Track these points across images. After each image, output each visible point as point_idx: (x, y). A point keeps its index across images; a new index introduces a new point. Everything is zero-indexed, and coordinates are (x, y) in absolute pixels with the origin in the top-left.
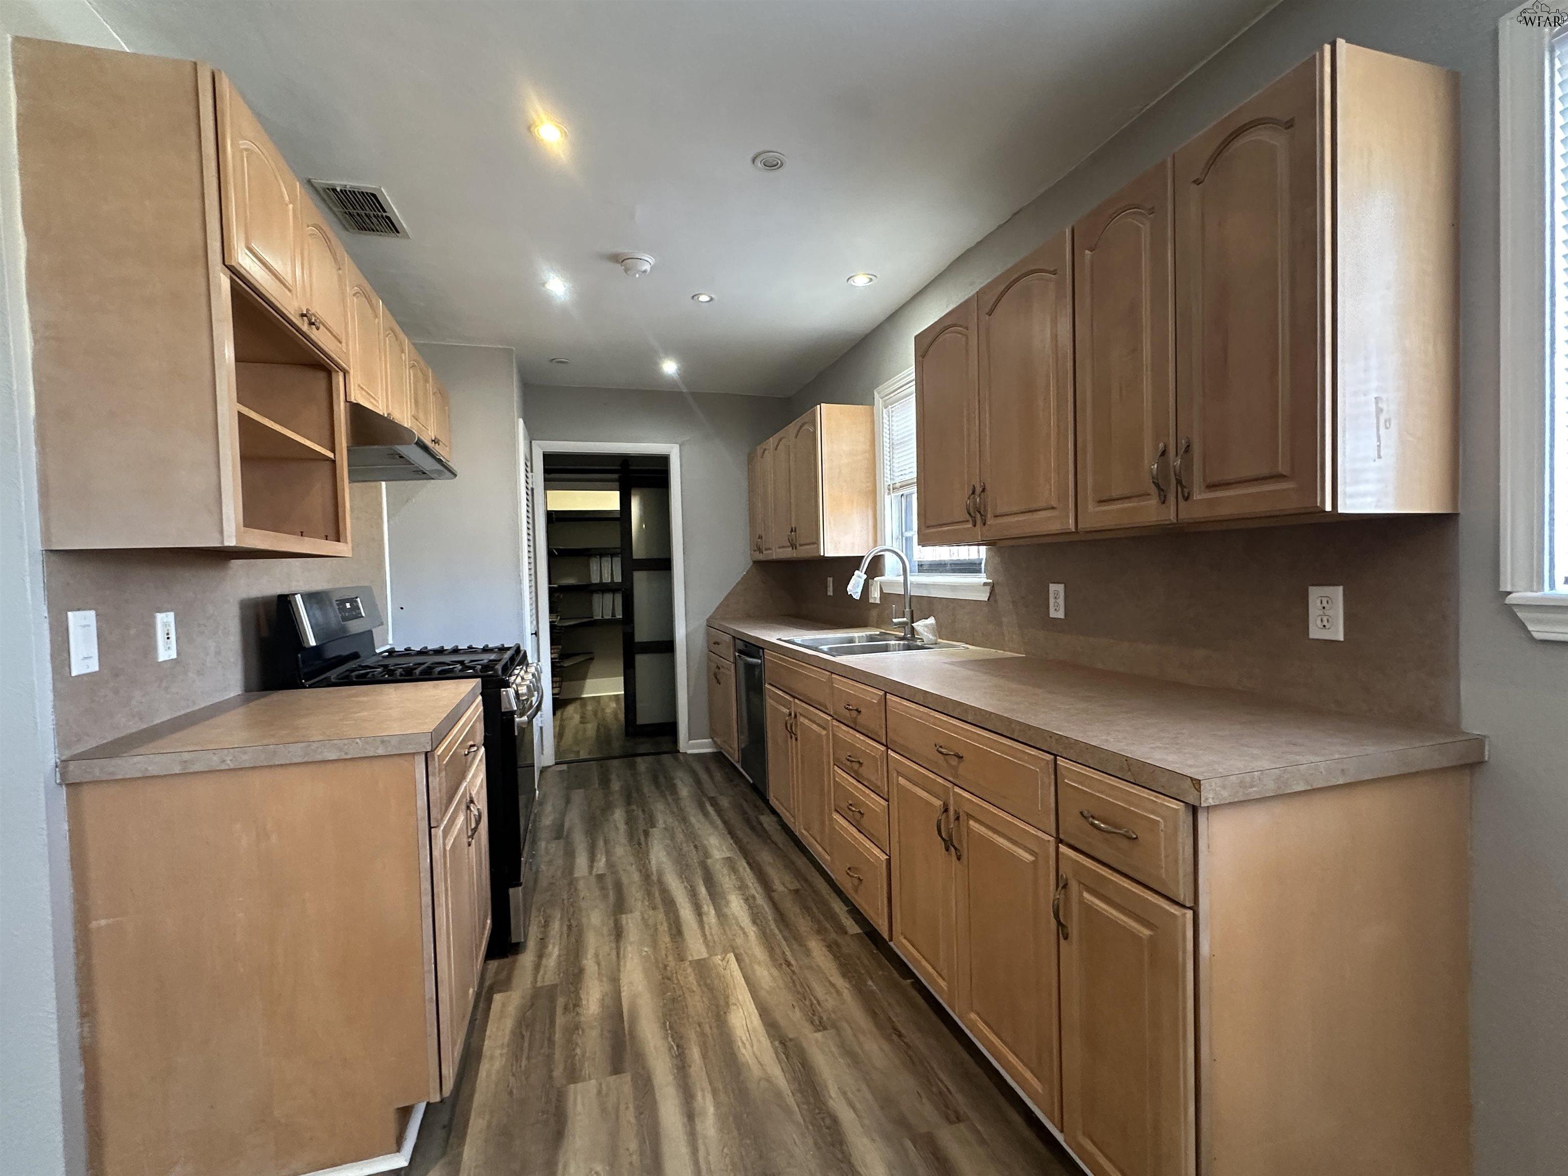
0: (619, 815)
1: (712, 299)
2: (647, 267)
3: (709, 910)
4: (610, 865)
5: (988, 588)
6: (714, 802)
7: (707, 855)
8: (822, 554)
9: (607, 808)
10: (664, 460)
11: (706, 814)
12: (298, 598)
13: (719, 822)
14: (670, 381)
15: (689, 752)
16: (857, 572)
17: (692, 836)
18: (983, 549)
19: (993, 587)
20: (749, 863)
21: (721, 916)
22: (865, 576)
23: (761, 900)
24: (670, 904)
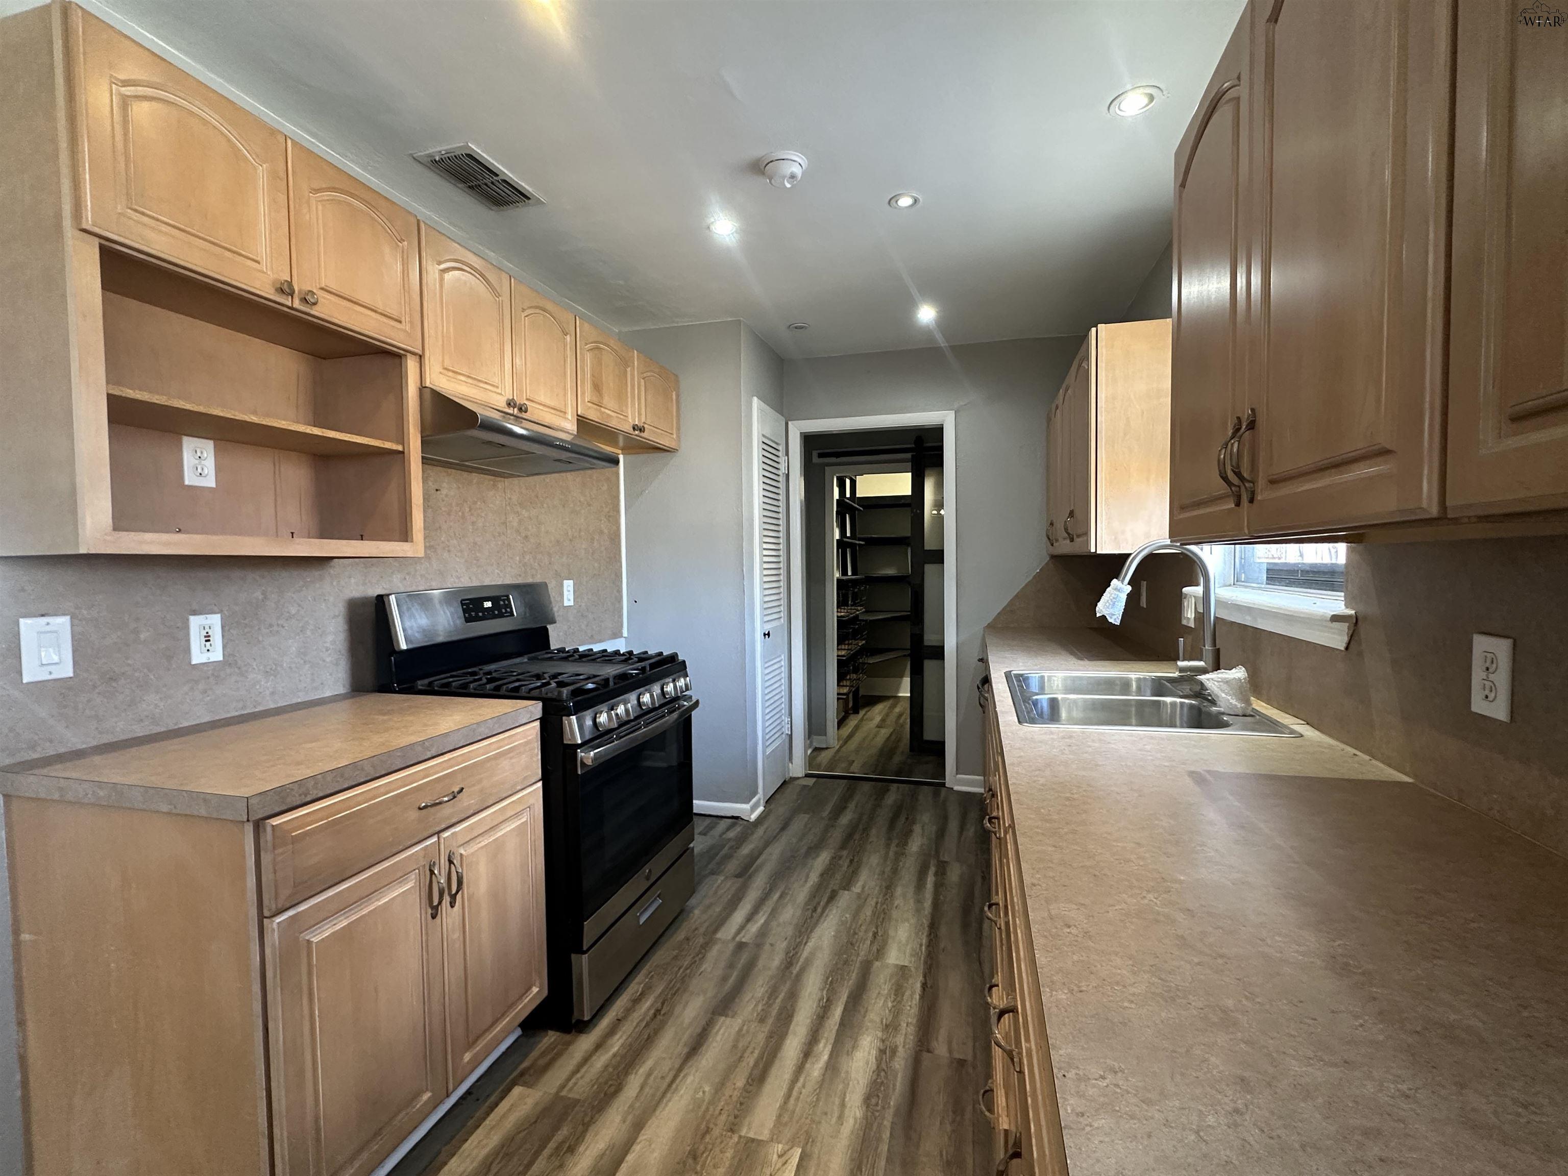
0: (822, 859)
1: (916, 201)
2: (797, 170)
3: (824, 1051)
4: (763, 933)
5: (1344, 626)
6: (941, 871)
7: (880, 953)
8: (1093, 550)
9: (814, 850)
10: (937, 432)
11: (920, 886)
12: (393, 598)
13: (928, 904)
14: (926, 332)
15: (956, 788)
16: (1114, 582)
17: (882, 917)
18: (1342, 547)
19: (1355, 624)
20: (924, 986)
21: (832, 1067)
22: (1129, 588)
23: (900, 1064)
24: (786, 1017)
